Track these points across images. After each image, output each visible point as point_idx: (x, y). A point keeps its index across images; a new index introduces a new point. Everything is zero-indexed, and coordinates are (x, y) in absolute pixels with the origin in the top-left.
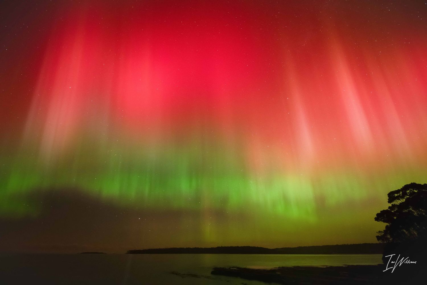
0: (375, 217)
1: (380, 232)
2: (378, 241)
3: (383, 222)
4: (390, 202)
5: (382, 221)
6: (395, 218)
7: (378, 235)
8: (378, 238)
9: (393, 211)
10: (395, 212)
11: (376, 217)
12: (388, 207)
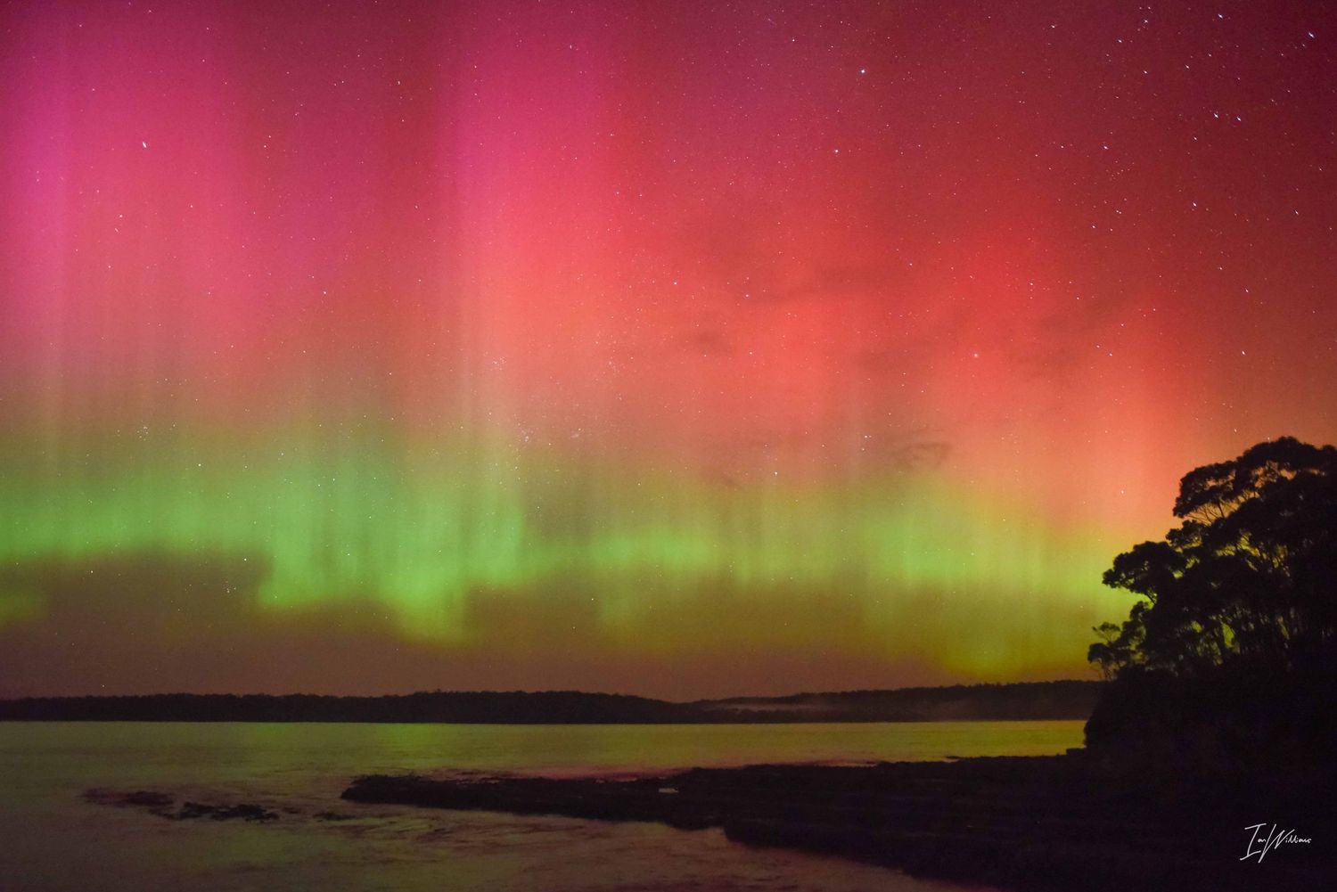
0: (1106, 570)
1: (1105, 627)
2: (1088, 662)
3: (1128, 590)
4: (1180, 510)
5: (1127, 587)
6: (1177, 575)
7: (1097, 639)
8: (1096, 651)
9: (1179, 550)
10: (1185, 551)
11: (1110, 570)
12: (1167, 532)
